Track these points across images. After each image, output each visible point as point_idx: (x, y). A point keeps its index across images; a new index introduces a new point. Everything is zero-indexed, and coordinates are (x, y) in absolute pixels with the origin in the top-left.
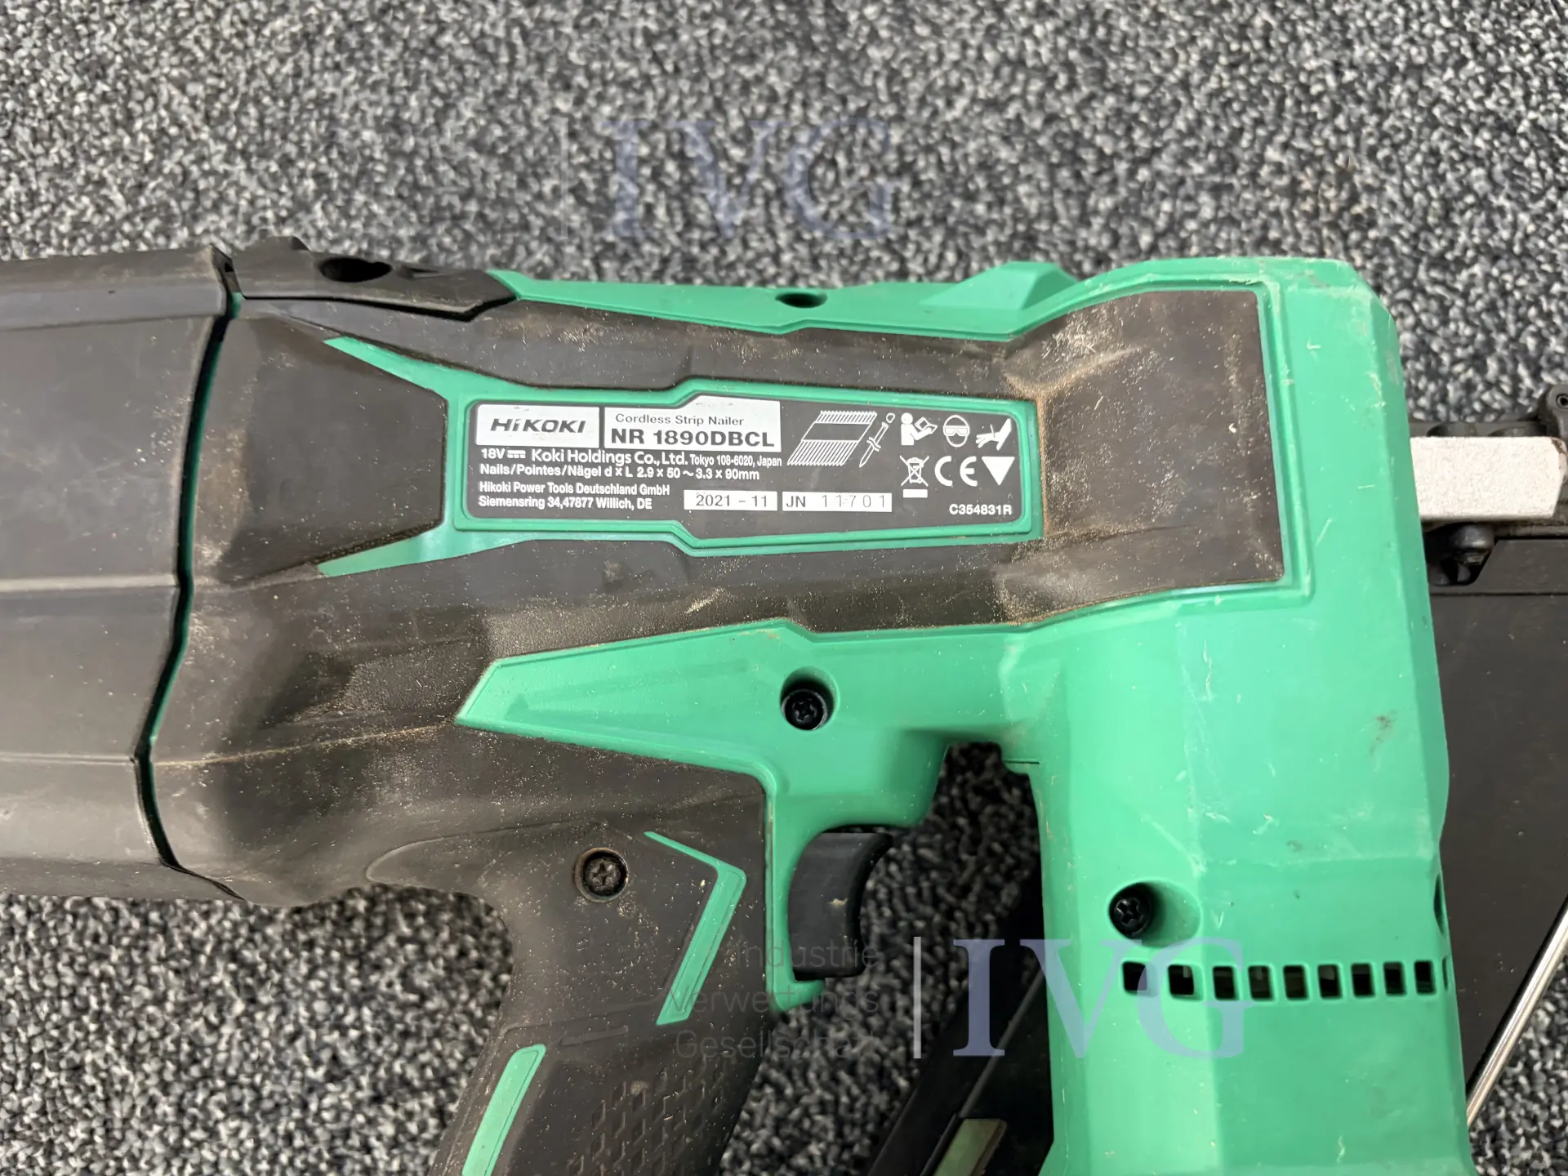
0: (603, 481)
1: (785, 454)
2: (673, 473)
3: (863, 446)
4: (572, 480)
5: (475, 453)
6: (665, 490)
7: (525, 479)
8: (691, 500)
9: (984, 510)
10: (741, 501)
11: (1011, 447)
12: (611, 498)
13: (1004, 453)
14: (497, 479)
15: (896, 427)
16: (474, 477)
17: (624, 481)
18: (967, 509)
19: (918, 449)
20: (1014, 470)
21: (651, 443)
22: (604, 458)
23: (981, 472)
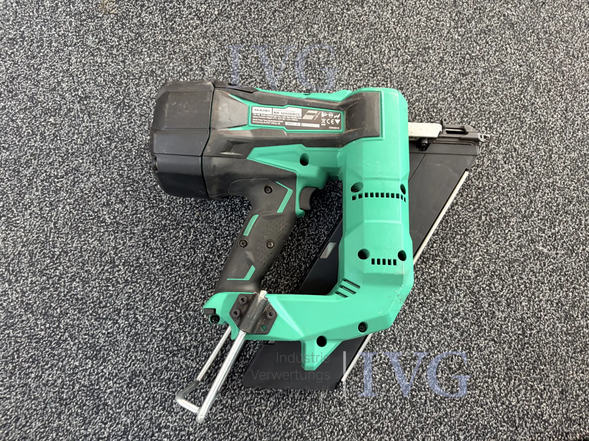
0: (272, 120)
1: (302, 117)
2: (284, 119)
3: (315, 117)
4: (268, 119)
5: (252, 114)
6: (282, 122)
7: (260, 118)
8: (287, 123)
9: (335, 128)
10: (295, 124)
11: (340, 118)
12: (274, 122)
13: (339, 119)
14: (255, 118)
15: (321, 114)
16: (252, 118)
17: (275, 120)
18: (332, 128)
19: (325, 117)
20: (340, 122)
21: (280, 114)
22: (272, 116)
23: (334, 122)
